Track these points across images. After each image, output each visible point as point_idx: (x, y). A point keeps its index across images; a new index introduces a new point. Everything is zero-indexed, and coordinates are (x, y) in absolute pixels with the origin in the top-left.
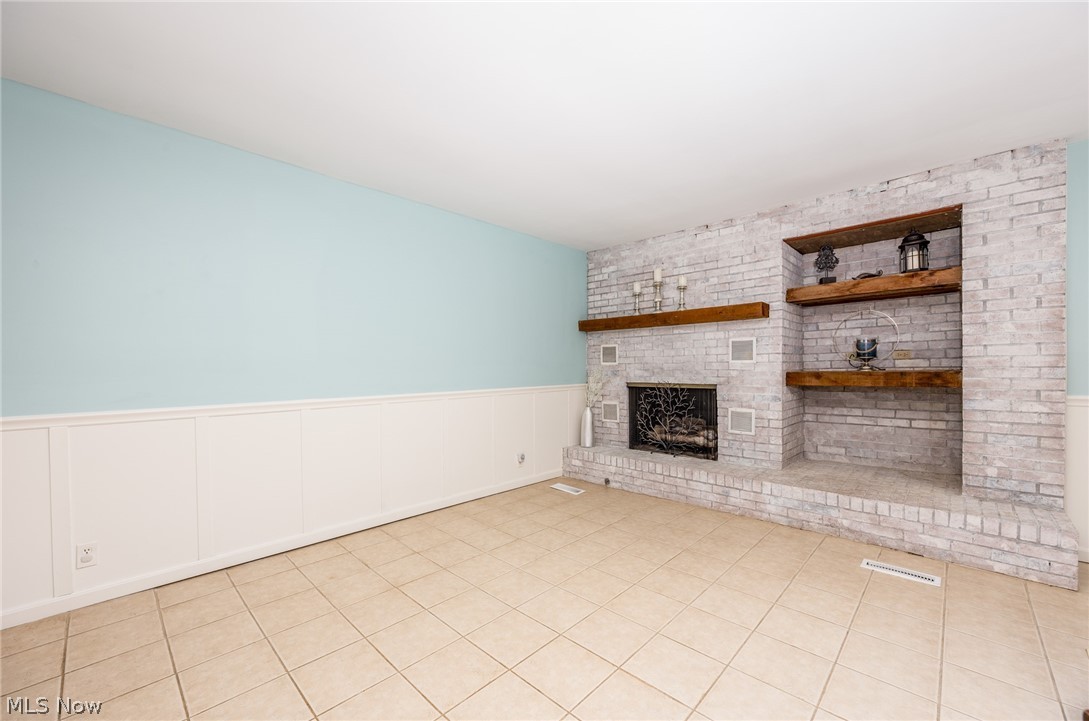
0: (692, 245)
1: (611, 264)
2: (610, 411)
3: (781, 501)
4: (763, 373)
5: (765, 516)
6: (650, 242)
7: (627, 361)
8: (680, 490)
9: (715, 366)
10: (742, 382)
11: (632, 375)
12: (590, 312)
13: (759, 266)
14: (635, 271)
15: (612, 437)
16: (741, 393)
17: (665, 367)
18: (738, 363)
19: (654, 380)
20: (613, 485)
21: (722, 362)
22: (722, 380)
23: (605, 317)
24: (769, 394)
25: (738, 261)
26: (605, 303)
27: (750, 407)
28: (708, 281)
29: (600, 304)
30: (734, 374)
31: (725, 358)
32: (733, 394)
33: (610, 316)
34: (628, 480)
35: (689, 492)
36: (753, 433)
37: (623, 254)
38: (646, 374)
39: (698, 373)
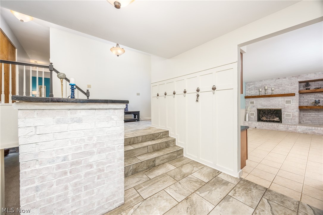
0: (275, 82)
1: (252, 85)
2: (252, 114)
3: (301, 129)
4: (294, 106)
5: (298, 132)
6: (263, 81)
7: (257, 104)
8: (276, 128)
9: (281, 105)
10: (288, 108)
11: (258, 107)
12: (246, 94)
13: (292, 86)
14: (259, 87)
15: (252, 119)
16: (288, 110)
17: (268, 105)
18: (287, 105)
19: (265, 108)
20: (257, 128)
21: (283, 104)
22: (283, 108)
23: (251, 95)
24: (295, 110)
25: (287, 85)
26: (251, 93)
27: (290, 113)
28: (279, 89)
29: (249, 93)
30: (286, 106)
31: (284, 104)
32: (286, 110)
33: (252, 95)
34: (261, 127)
35: (278, 129)
36: (291, 118)
37: (256, 83)
38: (262, 107)
39: (276, 106)
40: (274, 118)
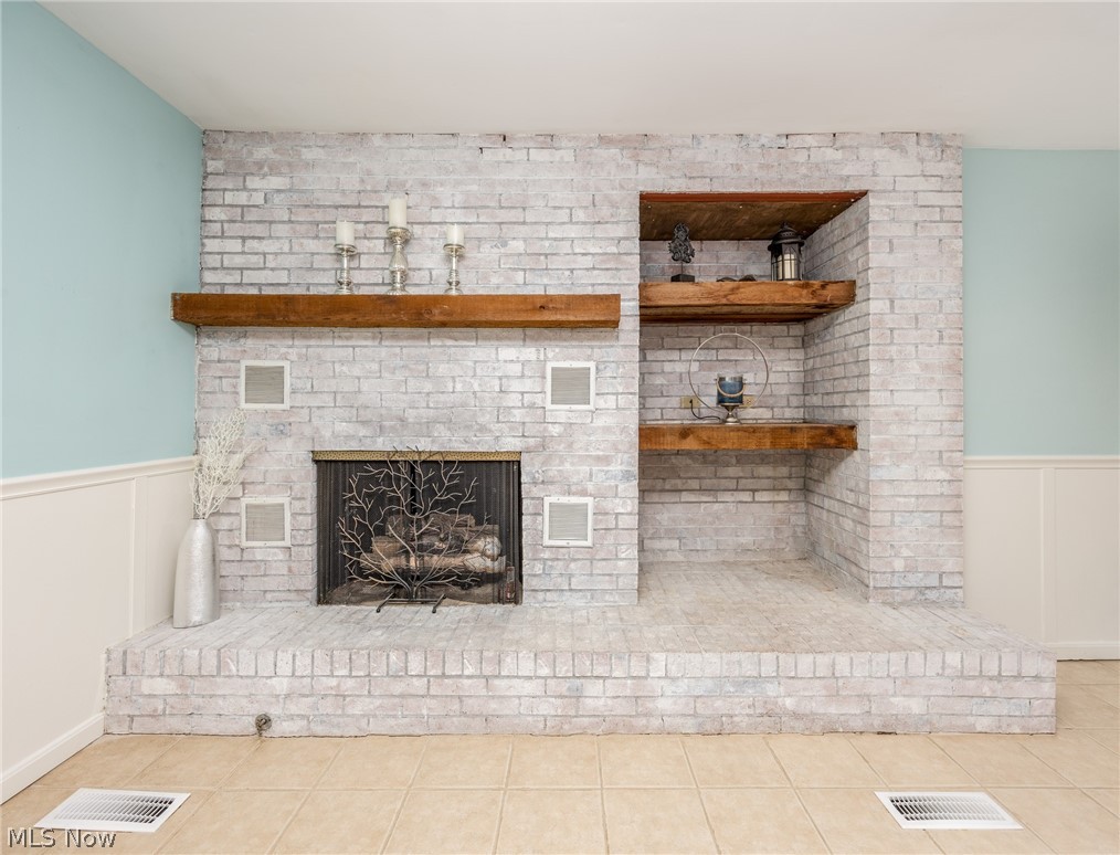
0: (473, 168)
1: (274, 170)
2: (265, 521)
3: (683, 686)
4: (607, 430)
6: (377, 141)
7: (315, 402)
8: (469, 705)
9: (518, 415)
10: (570, 445)
11: (327, 434)
12: (209, 277)
13: (600, 232)
14: (339, 199)
15: (270, 583)
16: (567, 466)
17: (411, 415)
18: (561, 412)
19: (382, 445)
21: (532, 406)
22: (532, 442)
23: (254, 291)
24: (616, 468)
25: (563, 215)
26: (254, 259)
27: (584, 493)
28: (505, 244)
29: (239, 261)
30: (555, 430)
31: (538, 399)
32: (553, 471)
33: (267, 291)
36: (589, 543)
37: (308, 155)
38: (363, 432)
39: (483, 429)
40: (460, 548)
